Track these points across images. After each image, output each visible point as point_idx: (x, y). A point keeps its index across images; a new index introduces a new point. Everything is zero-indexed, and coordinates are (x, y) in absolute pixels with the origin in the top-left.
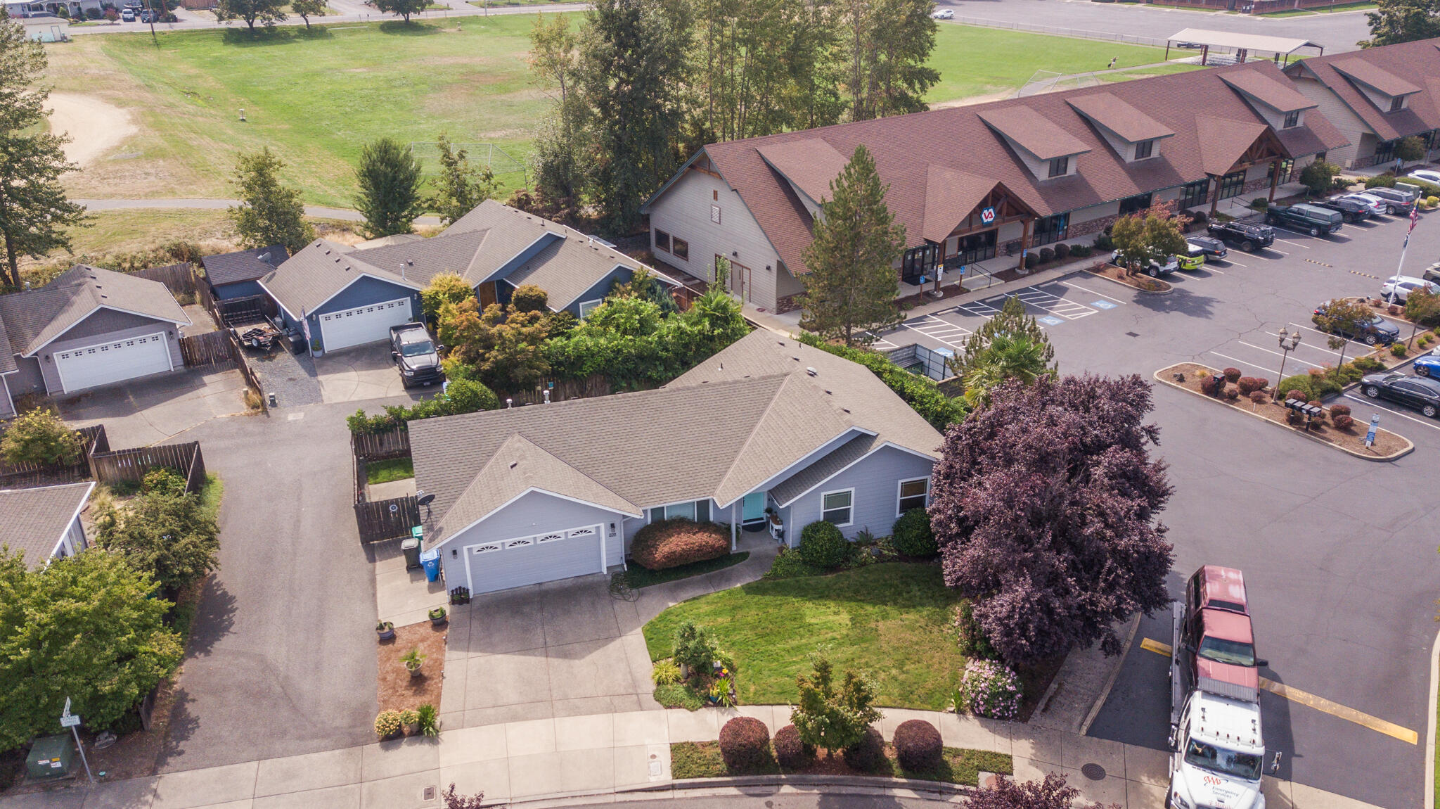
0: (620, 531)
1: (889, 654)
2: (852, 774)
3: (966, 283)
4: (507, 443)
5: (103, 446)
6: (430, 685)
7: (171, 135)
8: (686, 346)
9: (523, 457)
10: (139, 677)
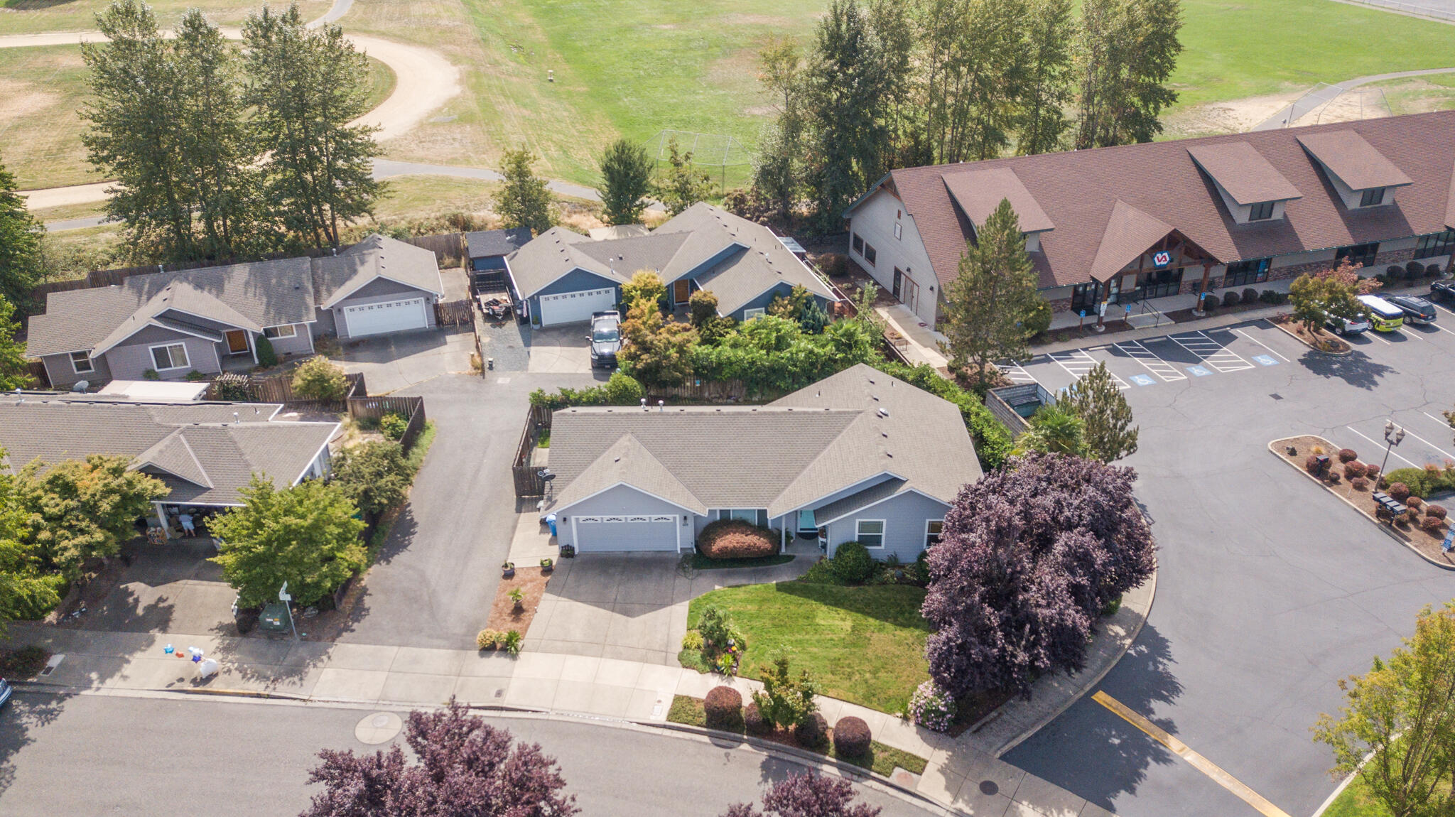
0: (691, 522)
1: (869, 661)
2: (797, 746)
3: (1131, 320)
4: (621, 440)
5: (361, 391)
6: (524, 616)
7: (484, 99)
8: (812, 364)
9: (626, 455)
10: (334, 575)
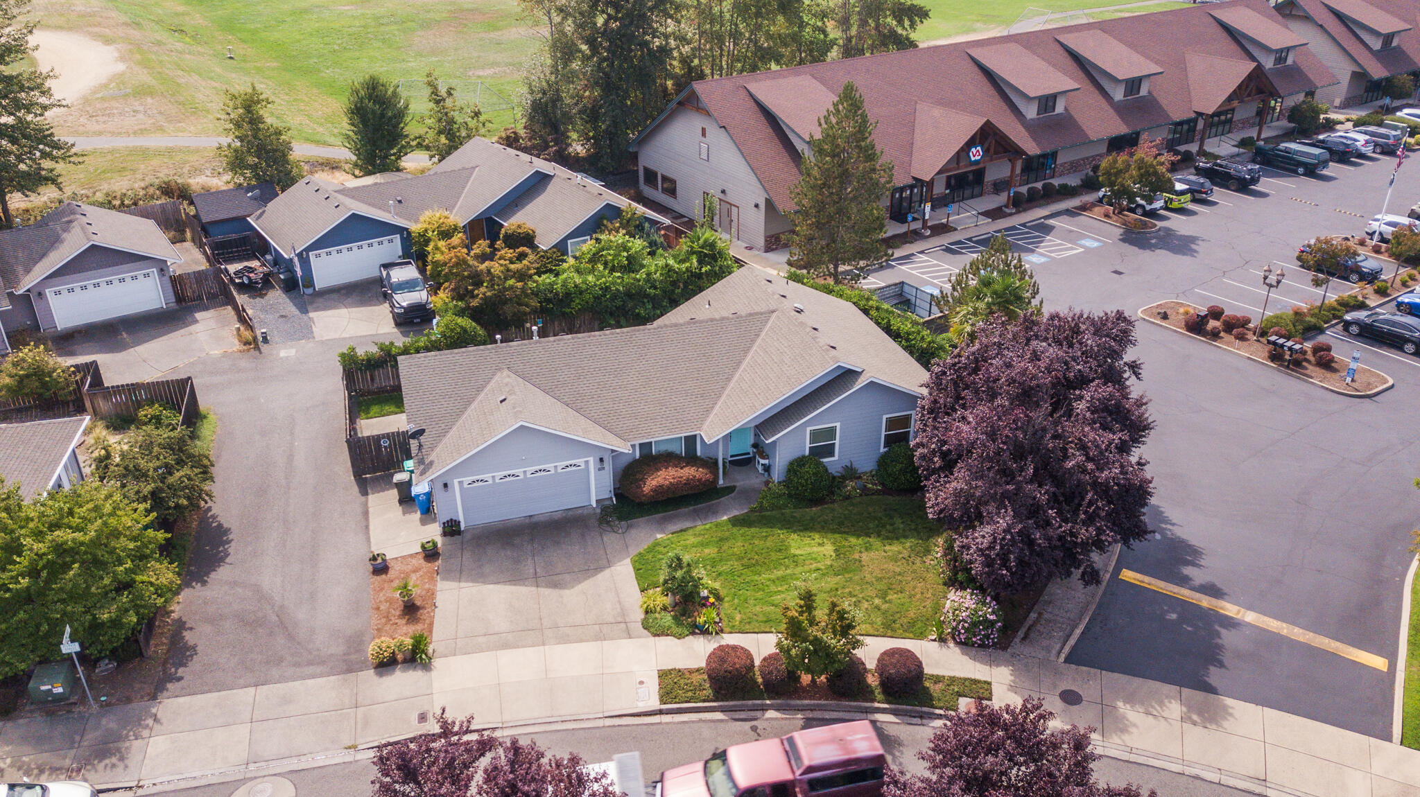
0: (608, 465)
1: (871, 584)
2: (835, 699)
3: (954, 221)
4: (496, 378)
5: (97, 381)
6: (423, 614)
7: (159, 73)
8: (674, 284)
9: (512, 392)
10: (136, 605)
